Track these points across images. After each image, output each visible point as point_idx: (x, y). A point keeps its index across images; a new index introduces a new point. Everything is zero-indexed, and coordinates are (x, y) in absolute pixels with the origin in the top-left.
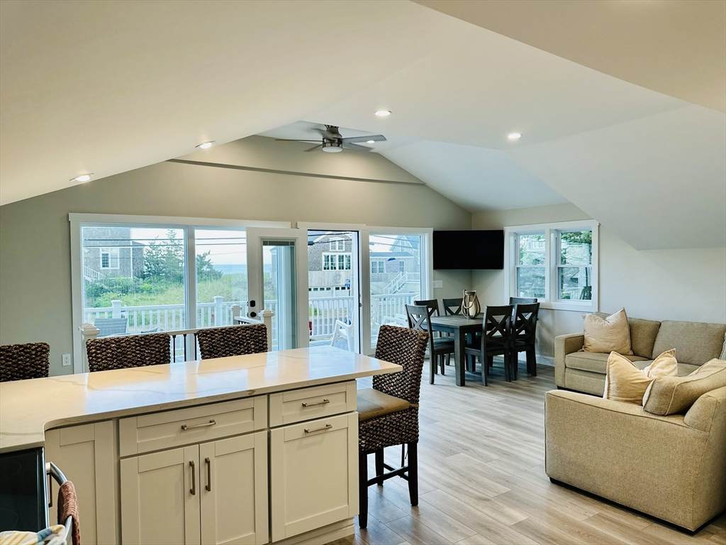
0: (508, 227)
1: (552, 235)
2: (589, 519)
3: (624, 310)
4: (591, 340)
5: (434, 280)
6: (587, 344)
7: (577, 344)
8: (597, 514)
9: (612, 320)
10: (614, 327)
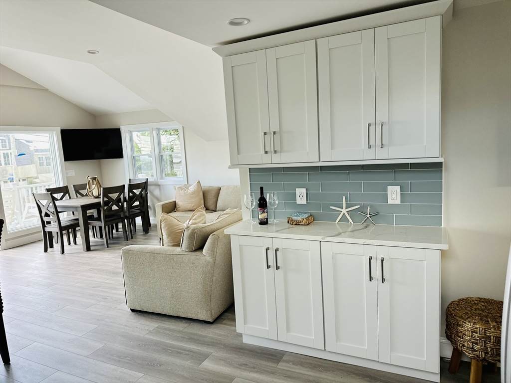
0: (123, 126)
1: (154, 132)
2: (150, 332)
3: (199, 182)
4: (180, 203)
5: (66, 169)
6: (177, 207)
7: (172, 208)
8: (157, 327)
9: (192, 188)
10: (194, 193)
